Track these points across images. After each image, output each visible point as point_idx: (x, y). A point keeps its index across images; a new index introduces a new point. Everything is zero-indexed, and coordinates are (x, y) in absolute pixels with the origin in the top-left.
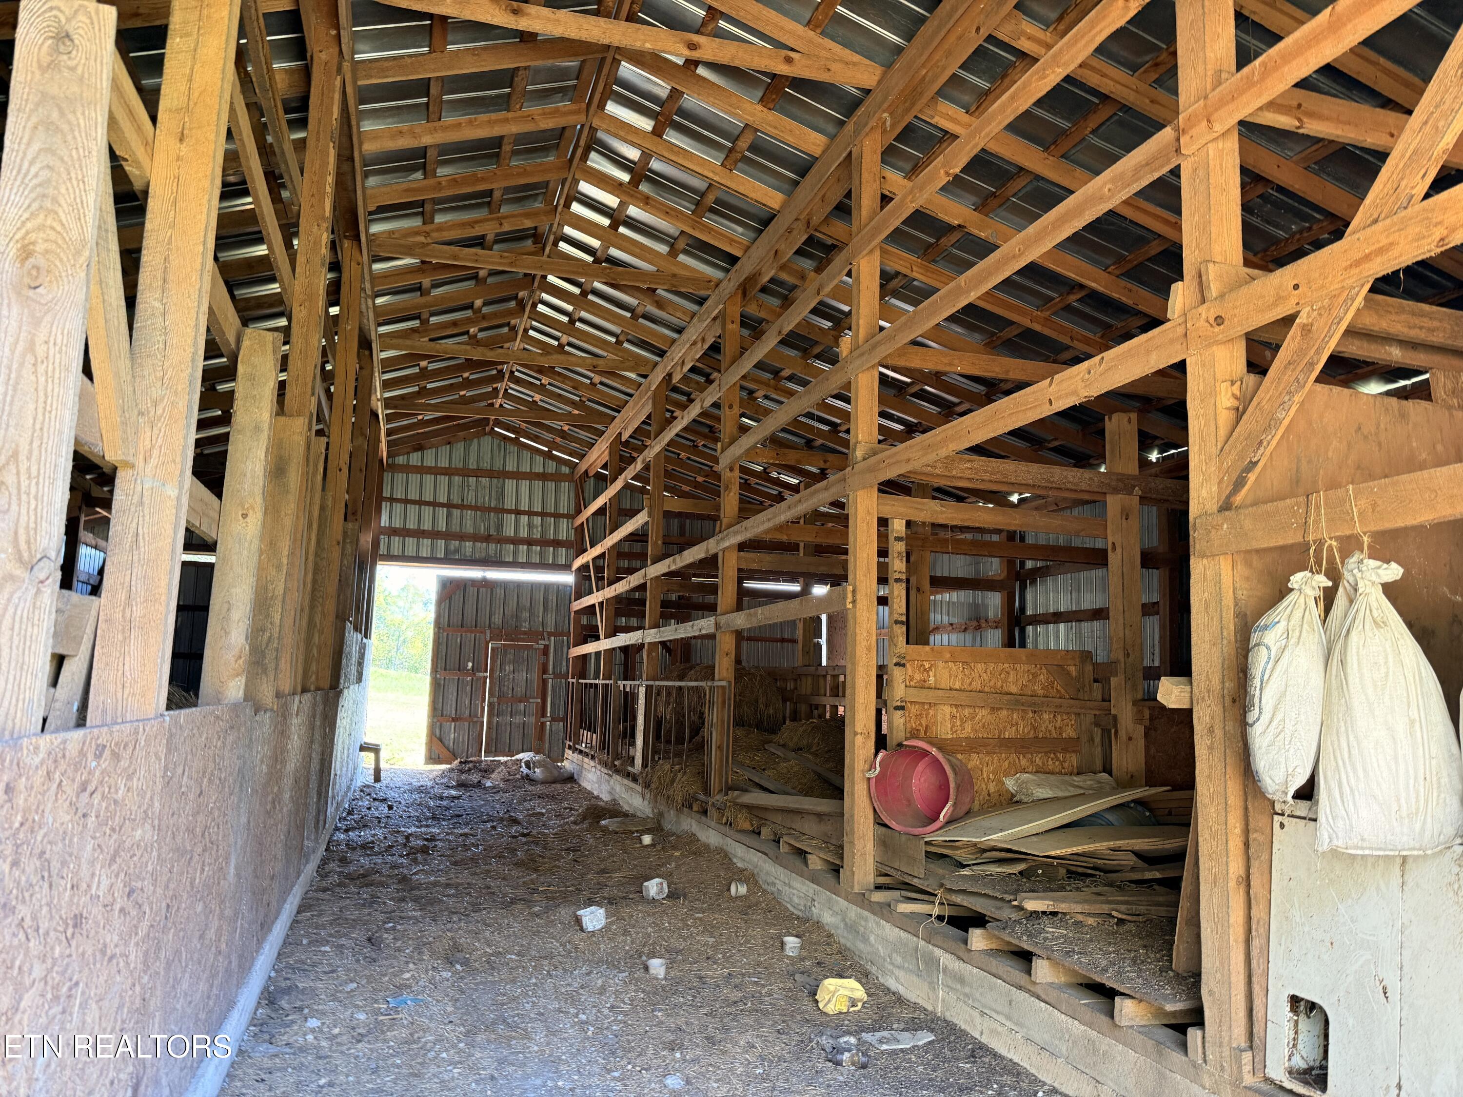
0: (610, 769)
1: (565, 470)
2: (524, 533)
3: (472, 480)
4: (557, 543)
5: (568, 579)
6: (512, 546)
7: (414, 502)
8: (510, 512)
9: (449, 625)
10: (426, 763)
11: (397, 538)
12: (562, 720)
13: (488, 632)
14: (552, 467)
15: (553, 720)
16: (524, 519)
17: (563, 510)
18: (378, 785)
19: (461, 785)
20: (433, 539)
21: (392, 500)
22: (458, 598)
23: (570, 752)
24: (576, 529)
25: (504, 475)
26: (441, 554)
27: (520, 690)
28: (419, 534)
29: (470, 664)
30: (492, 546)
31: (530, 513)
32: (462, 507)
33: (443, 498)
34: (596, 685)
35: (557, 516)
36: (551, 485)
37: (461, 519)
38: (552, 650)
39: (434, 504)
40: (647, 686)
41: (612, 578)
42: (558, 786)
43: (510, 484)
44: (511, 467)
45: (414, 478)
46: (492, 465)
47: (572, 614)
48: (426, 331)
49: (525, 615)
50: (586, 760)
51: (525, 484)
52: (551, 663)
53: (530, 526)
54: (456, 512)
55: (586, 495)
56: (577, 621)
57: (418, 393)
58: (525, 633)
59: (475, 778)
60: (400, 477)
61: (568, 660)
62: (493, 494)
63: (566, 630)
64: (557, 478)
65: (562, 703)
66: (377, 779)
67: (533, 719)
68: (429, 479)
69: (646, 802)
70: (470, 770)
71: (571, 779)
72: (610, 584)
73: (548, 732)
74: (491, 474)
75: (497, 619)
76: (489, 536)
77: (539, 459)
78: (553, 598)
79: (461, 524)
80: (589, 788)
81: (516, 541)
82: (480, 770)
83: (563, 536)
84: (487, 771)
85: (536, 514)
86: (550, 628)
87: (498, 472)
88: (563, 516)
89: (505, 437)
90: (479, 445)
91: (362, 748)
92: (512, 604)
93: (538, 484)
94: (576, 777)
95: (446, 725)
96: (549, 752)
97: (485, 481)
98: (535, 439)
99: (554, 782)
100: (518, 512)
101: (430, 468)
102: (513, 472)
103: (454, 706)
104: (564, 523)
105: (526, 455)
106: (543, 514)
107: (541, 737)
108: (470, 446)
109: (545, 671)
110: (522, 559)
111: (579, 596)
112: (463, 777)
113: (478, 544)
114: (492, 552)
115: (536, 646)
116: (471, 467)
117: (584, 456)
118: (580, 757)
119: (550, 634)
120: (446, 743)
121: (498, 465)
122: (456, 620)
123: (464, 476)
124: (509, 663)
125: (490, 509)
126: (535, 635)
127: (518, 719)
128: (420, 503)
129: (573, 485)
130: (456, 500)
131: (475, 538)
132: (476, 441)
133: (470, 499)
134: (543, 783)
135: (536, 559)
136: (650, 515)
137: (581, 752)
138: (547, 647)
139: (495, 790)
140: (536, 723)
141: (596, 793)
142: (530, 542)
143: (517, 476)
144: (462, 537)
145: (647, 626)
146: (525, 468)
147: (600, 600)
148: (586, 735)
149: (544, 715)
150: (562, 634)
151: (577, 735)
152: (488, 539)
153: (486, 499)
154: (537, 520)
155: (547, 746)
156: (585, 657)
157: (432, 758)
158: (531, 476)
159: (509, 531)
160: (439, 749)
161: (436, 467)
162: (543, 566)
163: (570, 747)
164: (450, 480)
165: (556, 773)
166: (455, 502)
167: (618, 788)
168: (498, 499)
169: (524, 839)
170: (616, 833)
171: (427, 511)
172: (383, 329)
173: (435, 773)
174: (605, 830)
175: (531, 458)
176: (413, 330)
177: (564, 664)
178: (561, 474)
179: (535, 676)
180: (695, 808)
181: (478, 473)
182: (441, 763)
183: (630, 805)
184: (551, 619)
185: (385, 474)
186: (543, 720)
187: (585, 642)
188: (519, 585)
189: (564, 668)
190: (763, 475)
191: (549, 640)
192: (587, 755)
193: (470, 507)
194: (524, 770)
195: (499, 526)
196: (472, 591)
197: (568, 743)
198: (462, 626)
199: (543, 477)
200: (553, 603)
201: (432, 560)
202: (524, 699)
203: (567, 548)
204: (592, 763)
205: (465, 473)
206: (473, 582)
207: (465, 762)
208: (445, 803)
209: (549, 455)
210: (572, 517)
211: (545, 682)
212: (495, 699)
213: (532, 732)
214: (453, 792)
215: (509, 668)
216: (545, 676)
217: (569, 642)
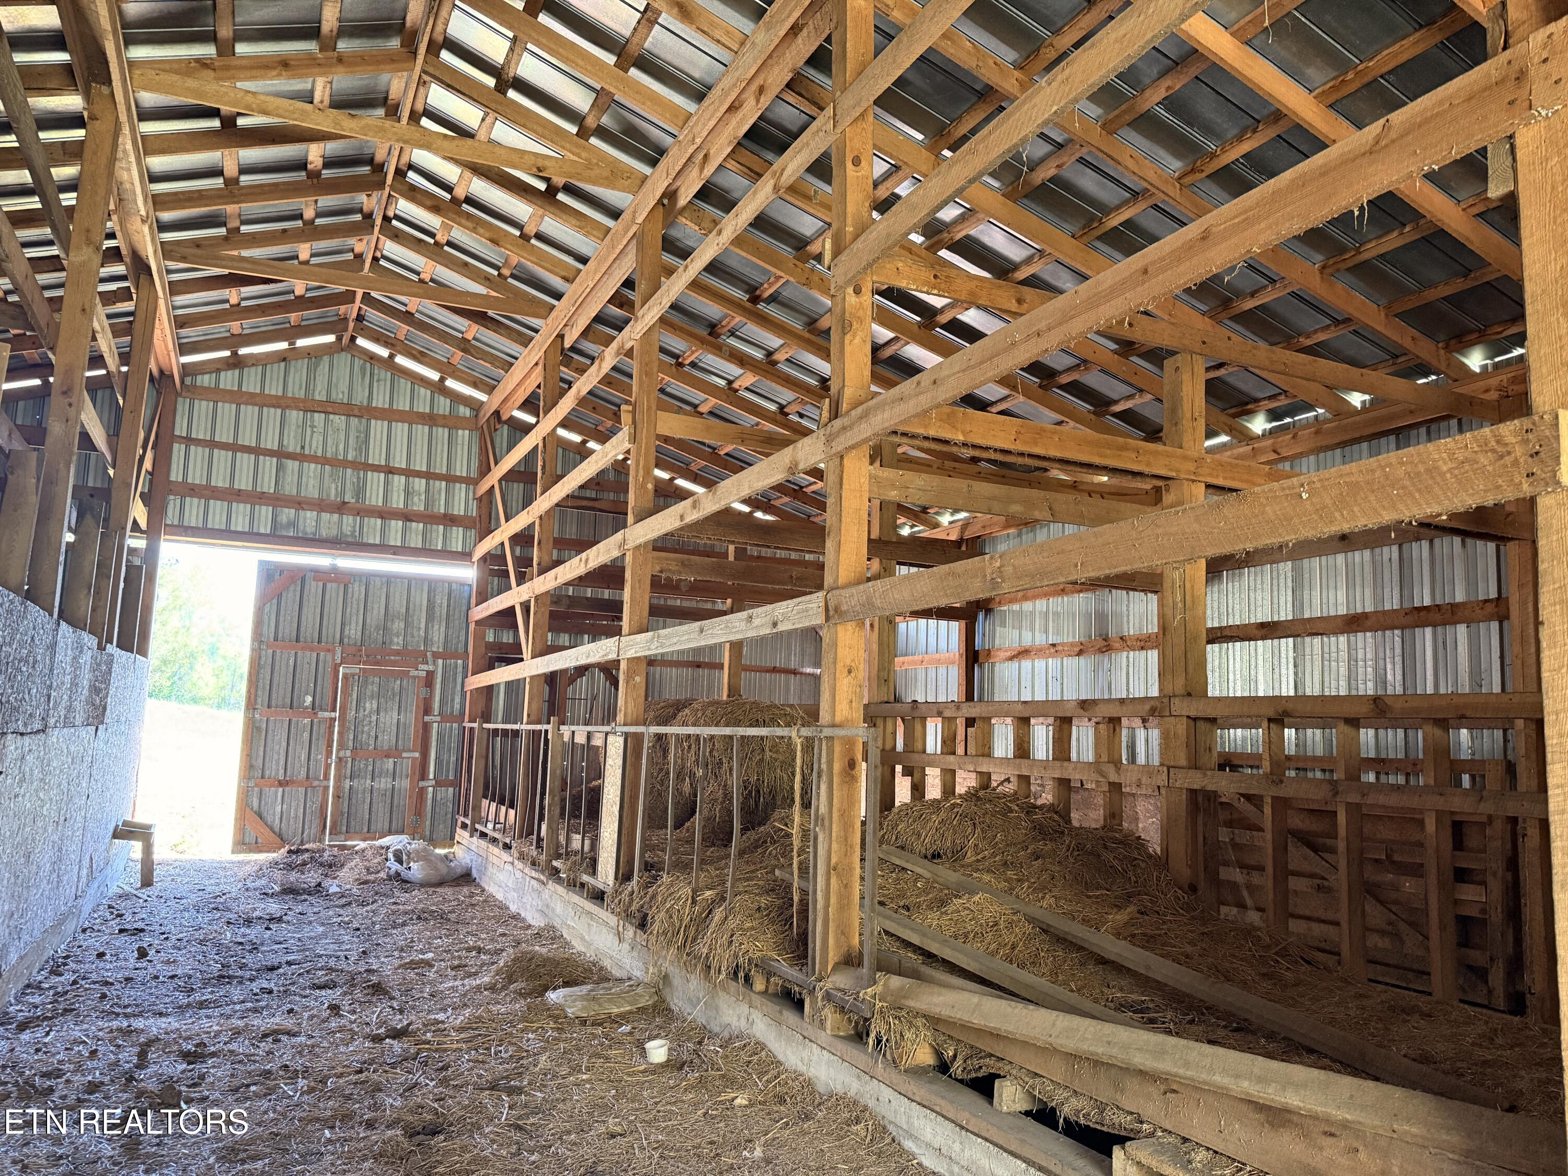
0: (542, 872)
1: (464, 411)
2: (398, 502)
3: (319, 418)
4: (450, 520)
5: (468, 573)
6: (379, 521)
7: (224, 446)
8: (376, 468)
9: (276, 639)
10: (233, 852)
11: (195, 500)
12: (452, 784)
13: (339, 651)
14: (443, 405)
15: (438, 784)
16: (399, 481)
17: (461, 470)
18: (144, 893)
19: (290, 891)
20: (253, 505)
21: (189, 440)
22: (291, 596)
23: (466, 834)
24: (480, 500)
25: (368, 412)
26: (265, 529)
27: (387, 740)
28: (233, 495)
29: (309, 699)
30: (348, 520)
31: (409, 473)
32: (301, 457)
33: (271, 443)
34: (516, 733)
35: (450, 479)
36: (442, 433)
37: (300, 477)
38: (439, 680)
39: (257, 451)
40: (626, 736)
41: (546, 560)
42: (447, 891)
43: (378, 427)
44: (380, 401)
45: (227, 410)
46: (350, 396)
47: (472, 626)
48: (227, 68)
49: (398, 625)
50: (495, 850)
51: (400, 429)
52: (437, 698)
53: (408, 493)
54: (292, 465)
55: (497, 445)
56: (479, 636)
57: (226, 238)
58: (397, 653)
59: (311, 877)
60: (203, 407)
61: (464, 694)
62: (352, 441)
63: (461, 650)
64: (452, 423)
65: (453, 759)
66: (147, 882)
67: (406, 783)
68: (249, 412)
69: (626, 946)
70: (304, 864)
71: (466, 878)
72: (542, 572)
73: (429, 802)
74: (349, 410)
75: (354, 632)
76: (344, 503)
77: (424, 393)
78: (441, 600)
79: (299, 484)
80: (500, 896)
81: (385, 514)
82: (321, 864)
83: (459, 509)
84: (332, 866)
85: (418, 474)
86: (437, 646)
87: (361, 408)
88: (460, 480)
89: (372, 357)
90: (331, 366)
91: (117, 834)
92: (377, 612)
93: (422, 431)
94: (475, 874)
95: (269, 792)
96: (431, 832)
97: (338, 421)
98: (420, 357)
99: (440, 884)
100: (390, 471)
101: (252, 395)
102: (384, 409)
103: (282, 762)
104: (460, 490)
105: (404, 385)
106: (429, 476)
107: (419, 812)
108: (317, 366)
109: (427, 711)
110: (395, 539)
111: (483, 597)
112: (293, 876)
113: (325, 516)
114: (347, 529)
115: (413, 673)
116: (317, 397)
117: (494, 387)
118: (483, 843)
119: (436, 656)
120: (269, 820)
121: (360, 397)
122: (288, 630)
123: (305, 411)
124: (372, 697)
125: (345, 464)
126: (416, 656)
127: (383, 784)
128: (234, 448)
129: (476, 435)
130: (292, 446)
131: (321, 506)
132: (326, 359)
133: (315, 446)
134: (423, 885)
135: (416, 541)
136: (634, 439)
137: (483, 835)
138: (430, 675)
139: (346, 900)
140: (412, 788)
141: (513, 908)
142: (407, 517)
143: (390, 415)
144: (299, 504)
145: (625, 629)
146: (403, 404)
147: (525, 598)
148: (489, 808)
149: (423, 776)
150: (456, 656)
151: (477, 808)
152: (341, 508)
153: (337, 447)
154: (419, 484)
155: (428, 823)
156: (489, 690)
157: (242, 844)
158: (412, 418)
159: (375, 498)
160: (255, 830)
161: (262, 394)
162: (426, 552)
163: (464, 826)
164: (283, 417)
165: (444, 870)
166: (291, 449)
167: (559, 908)
168: (359, 449)
169: (397, 1046)
170: (584, 1022)
171: (245, 461)
172: (139, 52)
173: (248, 869)
174: (557, 1015)
175: (412, 391)
176: (202, 63)
177: (457, 700)
178: (458, 417)
179: (411, 717)
180: (759, 985)
181: (328, 408)
182: (261, 851)
183: (589, 944)
184: (438, 634)
185: (180, 400)
186: (422, 784)
187: (491, 667)
188: (389, 580)
189: (457, 706)
190: (780, 417)
191: (434, 663)
192: (494, 841)
193: (313, 459)
194: (394, 866)
195: (360, 491)
196: (314, 588)
197: (462, 819)
198: (297, 640)
199: (431, 419)
200: (441, 610)
201: (251, 536)
202: (394, 753)
203: (466, 528)
204: (505, 856)
205: (309, 406)
206: (318, 574)
207: (298, 852)
208: (253, 933)
209: (440, 388)
210: (476, 482)
211: (426, 727)
212: (348, 753)
213: (405, 802)
214: (274, 907)
215: (370, 705)
216: (427, 719)
217: (465, 667)
